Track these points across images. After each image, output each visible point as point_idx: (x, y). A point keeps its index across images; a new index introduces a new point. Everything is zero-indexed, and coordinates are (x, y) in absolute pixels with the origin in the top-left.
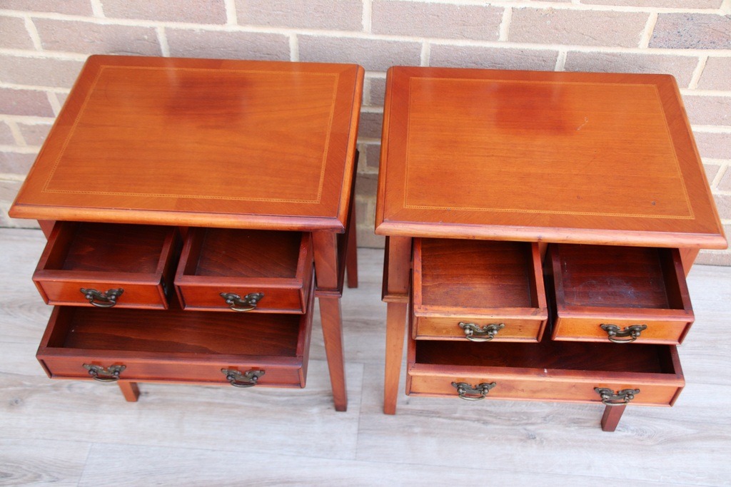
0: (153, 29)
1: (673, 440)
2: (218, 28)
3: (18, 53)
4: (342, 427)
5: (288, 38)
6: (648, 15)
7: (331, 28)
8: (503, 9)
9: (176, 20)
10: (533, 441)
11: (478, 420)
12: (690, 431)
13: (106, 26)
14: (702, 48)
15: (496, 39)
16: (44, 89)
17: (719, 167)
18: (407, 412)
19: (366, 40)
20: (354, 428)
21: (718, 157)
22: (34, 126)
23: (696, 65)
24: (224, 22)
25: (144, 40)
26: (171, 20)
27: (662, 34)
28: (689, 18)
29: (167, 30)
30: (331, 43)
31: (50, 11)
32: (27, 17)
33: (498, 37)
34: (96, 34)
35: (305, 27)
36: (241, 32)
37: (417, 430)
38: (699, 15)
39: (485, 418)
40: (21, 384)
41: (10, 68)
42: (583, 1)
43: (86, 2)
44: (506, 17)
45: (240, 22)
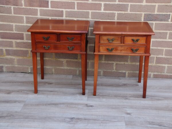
0: (49, 18)
3: (20, 24)
4: (84, 97)
6: (142, 14)
7: (83, 18)
8: (115, 13)
10: (127, 99)
11: (115, 97)
13: (39, 18)
14: (154, 21)
15: (115, 20)
16: (23, 33)
17: (164, 50)
19: (90, 20)
21: (163, 47)
22: (18, 42)
23: (153, 25)
24: (63, 17)
26: (53, 16)
27: (146, 18)
28: (150, 14)
29: (51, 18)
31: (29, 15)
32: (24, 16)
35: (78, 18)
36: (66, 19)
38: (152, 14)
40: (10, 91)
41: (18, 28)
42: (130, 11)
43: (37, 13)
44: (116, 15)
45: (66, 17)
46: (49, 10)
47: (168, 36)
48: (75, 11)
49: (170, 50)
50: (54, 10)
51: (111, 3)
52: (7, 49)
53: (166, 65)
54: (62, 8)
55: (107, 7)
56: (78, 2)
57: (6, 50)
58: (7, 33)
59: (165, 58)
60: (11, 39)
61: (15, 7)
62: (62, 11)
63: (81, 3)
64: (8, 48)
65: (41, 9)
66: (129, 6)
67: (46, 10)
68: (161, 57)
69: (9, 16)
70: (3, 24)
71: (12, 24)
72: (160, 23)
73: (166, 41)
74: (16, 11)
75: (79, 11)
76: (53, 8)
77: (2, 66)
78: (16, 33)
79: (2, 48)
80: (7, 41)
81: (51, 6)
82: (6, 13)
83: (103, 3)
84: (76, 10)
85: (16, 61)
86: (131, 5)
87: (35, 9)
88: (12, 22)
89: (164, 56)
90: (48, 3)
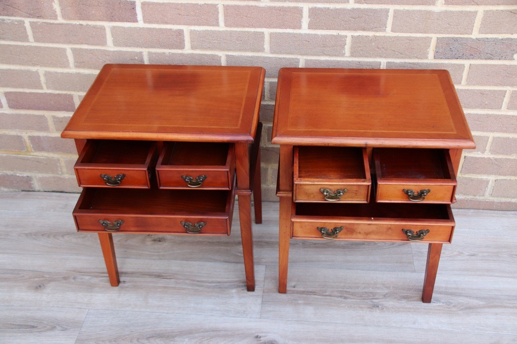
0: (141, 53)
1: (470, 308)
2: (180, 51)
3: (60, 70)
4: (252, 301)
5: (221, 57)
6: (431, 38)
7: (246, 50)
8: (346, 37)
9: (155, 47)
10: (377, 308)
11: (341, 297)
12: (481, 303)
13: (114, 52)
14: (466, 59)
15: (343, 55)
16: (72, 93)
17: (488, 138)
18: (293, 292)
19: (267, 57)
20: (259, 301)
21: (487, 131)
22: (62, 118)
23: (464, 69)
24: (183, 47)
25: (135, 59)
26: (152, 47)
27: (441, 50)
28: (456, 40)
29: (149, 53)
30: (246, 60)
31: (82, 43)
32: (68, 48)
33: (345, 53)
34: (107, 57)
35: (230, 50)
36: (193, 54)
37: (300, 302)
38: (461, 38)
39: (345, 295)
40: (43, 277)
41: (53, 80)
42: (392, 31)
43: (104, 36)
44: (349, 41)
45: (193, 48)
46: (140, 29)
47: (506, 100)
48: (219, 31)
49: (508, 139)
50: (154, 29)
51: (332, 6)
52: (34, 137)
53: (492, 178)
54: (180, 24)
55: (319, 18)
56: (228, 6)
57: (32, 138)
58: (26, 93)
59: (489, 159)
60: (39, 109)
61: (35, 20)
62: (180, 33)
63: (238, 6)
64: (36, 134)
65: (114, 27)
66: (391, 14)
67: (130, 29)
68: (478, 156)
69: (23, 46)
70: (10, 70)
71: (34, 69)
72: (487, 65)
73: (498, 116)
74: (42, 33)
75: (231, 32)
76: (150, 22)
77: (28, 177)
78: (50, 94)
79: (19, 134)
80: (30, 115)
81: (144, 17)
82: (12, 40)
83: (306, 7)
84: (222, 27)
85: (63, 164)
86: (396, 12)
87: (95, 27)
88: (34, 65)
89: (487, 155)
90: (134, 8)
